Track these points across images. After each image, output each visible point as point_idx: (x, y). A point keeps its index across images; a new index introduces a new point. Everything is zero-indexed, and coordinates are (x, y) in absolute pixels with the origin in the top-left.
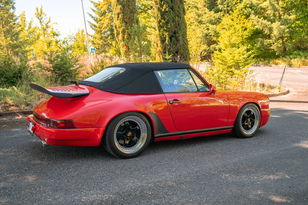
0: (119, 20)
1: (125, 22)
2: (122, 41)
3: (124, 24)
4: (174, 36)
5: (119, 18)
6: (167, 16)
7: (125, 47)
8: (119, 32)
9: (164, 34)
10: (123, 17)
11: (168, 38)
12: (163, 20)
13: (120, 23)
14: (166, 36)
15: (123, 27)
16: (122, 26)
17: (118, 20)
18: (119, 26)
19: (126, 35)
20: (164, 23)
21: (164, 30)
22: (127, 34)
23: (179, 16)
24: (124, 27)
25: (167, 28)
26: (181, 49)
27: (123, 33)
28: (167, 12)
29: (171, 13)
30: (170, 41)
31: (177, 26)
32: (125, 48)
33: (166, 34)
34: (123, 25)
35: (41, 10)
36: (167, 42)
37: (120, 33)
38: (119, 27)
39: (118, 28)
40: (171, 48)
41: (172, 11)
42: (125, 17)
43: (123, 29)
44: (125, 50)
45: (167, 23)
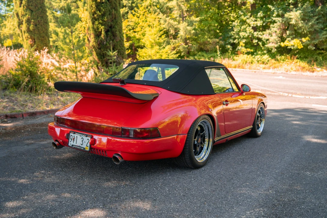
0: (22, 7)
1: (30, 9)
2: (26, 32)
3: (28, 12)
4: (110, 31)
5: (22, 5)
6: (103, 8)
7: (30, 40)
8: (23, 21)
9: (99, 27)
10: (28, 4)
11: (104, 33)
12: (98, 12)
13: (24, 11)
14: (102, 30)
15: (27, 16)
16: (26, 14)
17: (20, 6)
18: (22, 14)
19: (32, 26)
20: (99, 15)
21: (99, 23)
22: (33, 24)
23: (116, 9)
24: (29, 16)
25: (102, 21)
26: (118, 46)
27: (28, 22)
28: (103, 3)
29: (108, 5)
30: (106, 35)
31: (113, 19)
32: (30, 41)
33: (102, 28)
34: (27, 13)
36: (102, 36)
37: (24, 23)
38: (23, 16)
39: (20, 17)
40: (107, 43)
41: (108, 2)
42: (30, 5)
43: (27, 18)
44: (30, 43)
45: (103, 15)
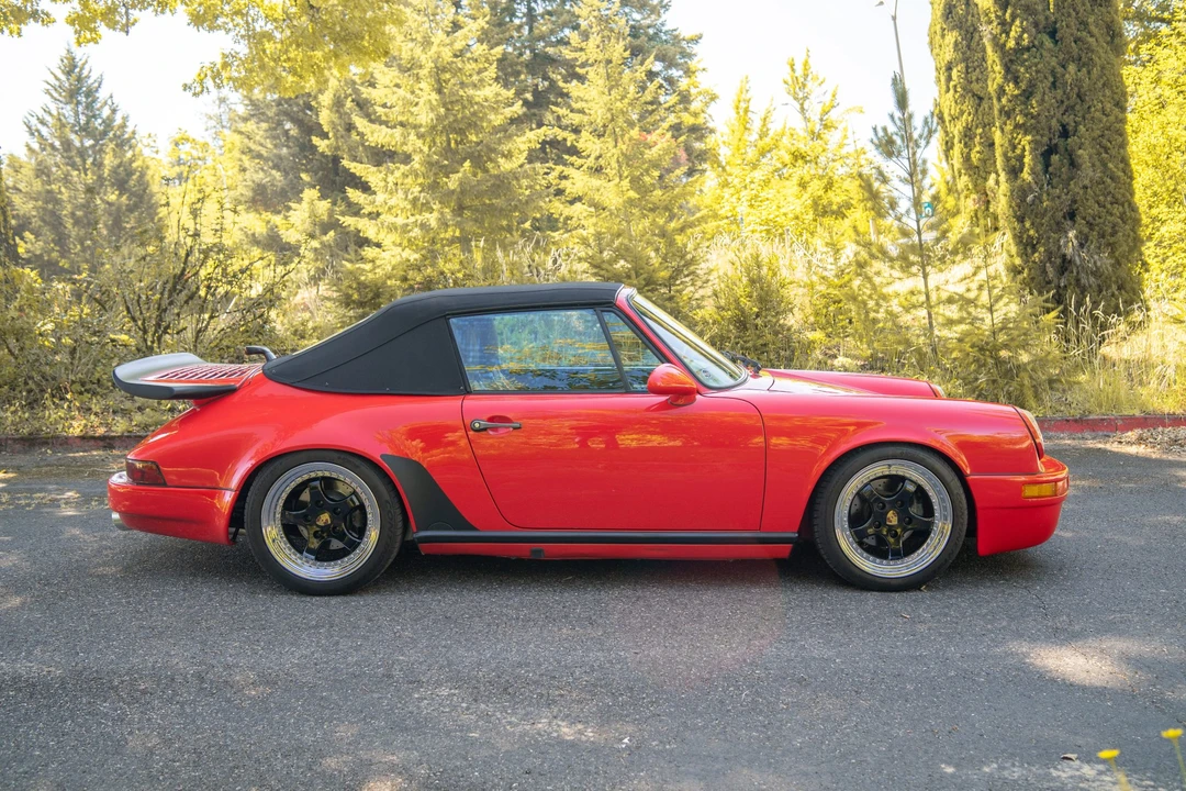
0: (952, 91)
1: (974, 95)
2: (963, 171)
3: (968, 106)
4: (1061, 148)
5: (952, 83)
6: (1028, 69)
7: (974, 196)
8: (954, 137)
9: (1017, 141)
10: (966, 79)
11: (1033, 159)
12: (1011, 85)
13: (956, 102)
14: (1024, 150)
15: (965, 117)
16: (962, 112)
17: (948, 90)
18: (950, 115)
19: (978, 149)
20: (1016, 96)
21: (1017, 126)
22: (980, 143)
23: (1084, 59)
24: (970, 119)
25: (1026, 115)
26: (1091, 202)
27: (967, 139)
28: (1028, 49)
29: (1045, 53)
30: (1040, 167)
31: (1072, 102)
32: (974, 200)
33: (1025, 141)
34: (964, 108)
35: (806, 64)
36: (1026, 175)
37: (956, 141)
38: (954, 119)
39: (947, 124)
40: (1045, 197)
41: (1048, 43)
42: (974, 78)
43: (964, 125)
44: (973, 208)
45: (1027, 95)
